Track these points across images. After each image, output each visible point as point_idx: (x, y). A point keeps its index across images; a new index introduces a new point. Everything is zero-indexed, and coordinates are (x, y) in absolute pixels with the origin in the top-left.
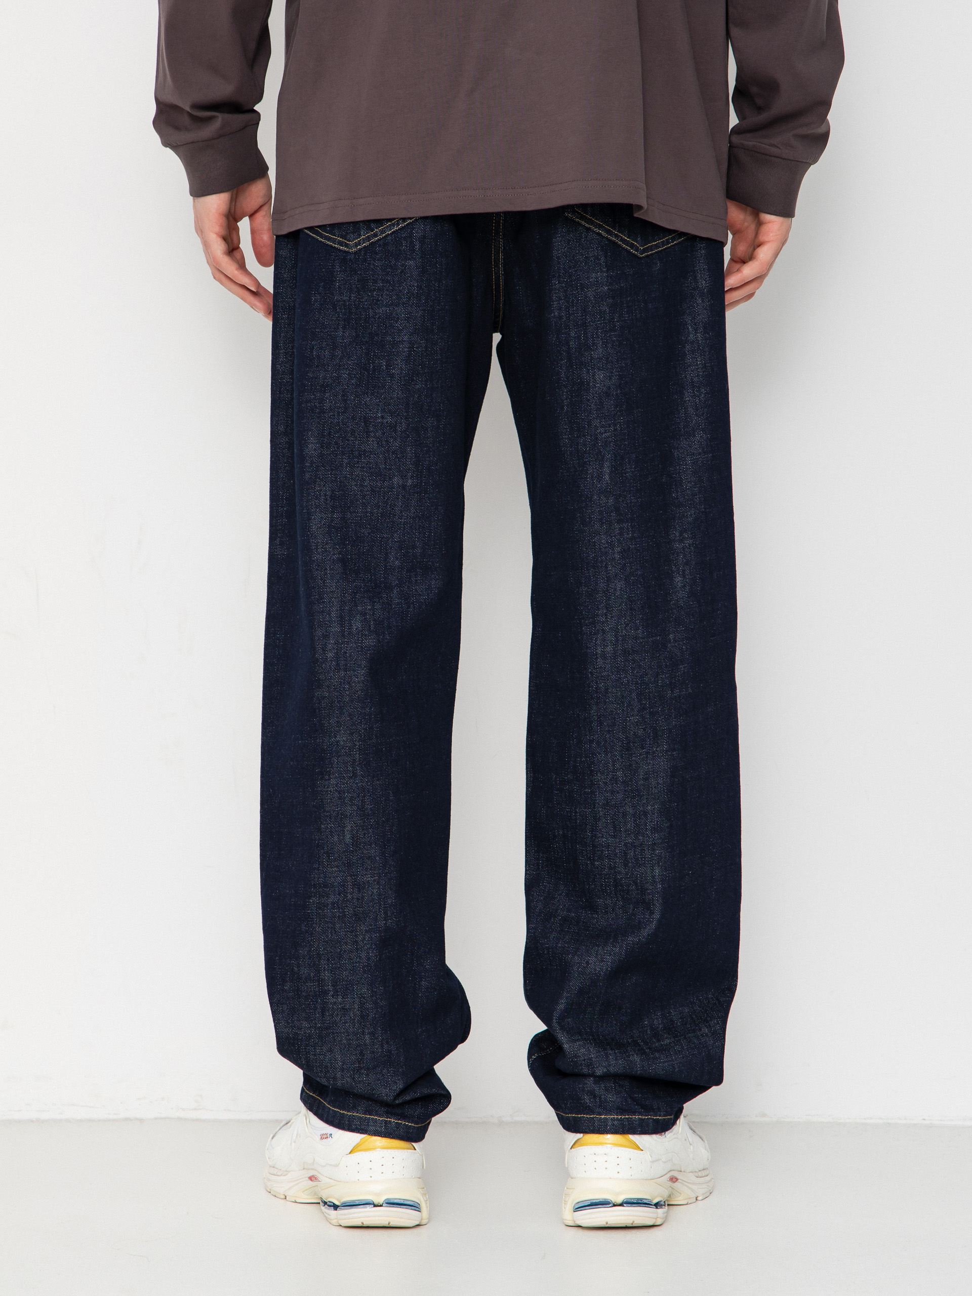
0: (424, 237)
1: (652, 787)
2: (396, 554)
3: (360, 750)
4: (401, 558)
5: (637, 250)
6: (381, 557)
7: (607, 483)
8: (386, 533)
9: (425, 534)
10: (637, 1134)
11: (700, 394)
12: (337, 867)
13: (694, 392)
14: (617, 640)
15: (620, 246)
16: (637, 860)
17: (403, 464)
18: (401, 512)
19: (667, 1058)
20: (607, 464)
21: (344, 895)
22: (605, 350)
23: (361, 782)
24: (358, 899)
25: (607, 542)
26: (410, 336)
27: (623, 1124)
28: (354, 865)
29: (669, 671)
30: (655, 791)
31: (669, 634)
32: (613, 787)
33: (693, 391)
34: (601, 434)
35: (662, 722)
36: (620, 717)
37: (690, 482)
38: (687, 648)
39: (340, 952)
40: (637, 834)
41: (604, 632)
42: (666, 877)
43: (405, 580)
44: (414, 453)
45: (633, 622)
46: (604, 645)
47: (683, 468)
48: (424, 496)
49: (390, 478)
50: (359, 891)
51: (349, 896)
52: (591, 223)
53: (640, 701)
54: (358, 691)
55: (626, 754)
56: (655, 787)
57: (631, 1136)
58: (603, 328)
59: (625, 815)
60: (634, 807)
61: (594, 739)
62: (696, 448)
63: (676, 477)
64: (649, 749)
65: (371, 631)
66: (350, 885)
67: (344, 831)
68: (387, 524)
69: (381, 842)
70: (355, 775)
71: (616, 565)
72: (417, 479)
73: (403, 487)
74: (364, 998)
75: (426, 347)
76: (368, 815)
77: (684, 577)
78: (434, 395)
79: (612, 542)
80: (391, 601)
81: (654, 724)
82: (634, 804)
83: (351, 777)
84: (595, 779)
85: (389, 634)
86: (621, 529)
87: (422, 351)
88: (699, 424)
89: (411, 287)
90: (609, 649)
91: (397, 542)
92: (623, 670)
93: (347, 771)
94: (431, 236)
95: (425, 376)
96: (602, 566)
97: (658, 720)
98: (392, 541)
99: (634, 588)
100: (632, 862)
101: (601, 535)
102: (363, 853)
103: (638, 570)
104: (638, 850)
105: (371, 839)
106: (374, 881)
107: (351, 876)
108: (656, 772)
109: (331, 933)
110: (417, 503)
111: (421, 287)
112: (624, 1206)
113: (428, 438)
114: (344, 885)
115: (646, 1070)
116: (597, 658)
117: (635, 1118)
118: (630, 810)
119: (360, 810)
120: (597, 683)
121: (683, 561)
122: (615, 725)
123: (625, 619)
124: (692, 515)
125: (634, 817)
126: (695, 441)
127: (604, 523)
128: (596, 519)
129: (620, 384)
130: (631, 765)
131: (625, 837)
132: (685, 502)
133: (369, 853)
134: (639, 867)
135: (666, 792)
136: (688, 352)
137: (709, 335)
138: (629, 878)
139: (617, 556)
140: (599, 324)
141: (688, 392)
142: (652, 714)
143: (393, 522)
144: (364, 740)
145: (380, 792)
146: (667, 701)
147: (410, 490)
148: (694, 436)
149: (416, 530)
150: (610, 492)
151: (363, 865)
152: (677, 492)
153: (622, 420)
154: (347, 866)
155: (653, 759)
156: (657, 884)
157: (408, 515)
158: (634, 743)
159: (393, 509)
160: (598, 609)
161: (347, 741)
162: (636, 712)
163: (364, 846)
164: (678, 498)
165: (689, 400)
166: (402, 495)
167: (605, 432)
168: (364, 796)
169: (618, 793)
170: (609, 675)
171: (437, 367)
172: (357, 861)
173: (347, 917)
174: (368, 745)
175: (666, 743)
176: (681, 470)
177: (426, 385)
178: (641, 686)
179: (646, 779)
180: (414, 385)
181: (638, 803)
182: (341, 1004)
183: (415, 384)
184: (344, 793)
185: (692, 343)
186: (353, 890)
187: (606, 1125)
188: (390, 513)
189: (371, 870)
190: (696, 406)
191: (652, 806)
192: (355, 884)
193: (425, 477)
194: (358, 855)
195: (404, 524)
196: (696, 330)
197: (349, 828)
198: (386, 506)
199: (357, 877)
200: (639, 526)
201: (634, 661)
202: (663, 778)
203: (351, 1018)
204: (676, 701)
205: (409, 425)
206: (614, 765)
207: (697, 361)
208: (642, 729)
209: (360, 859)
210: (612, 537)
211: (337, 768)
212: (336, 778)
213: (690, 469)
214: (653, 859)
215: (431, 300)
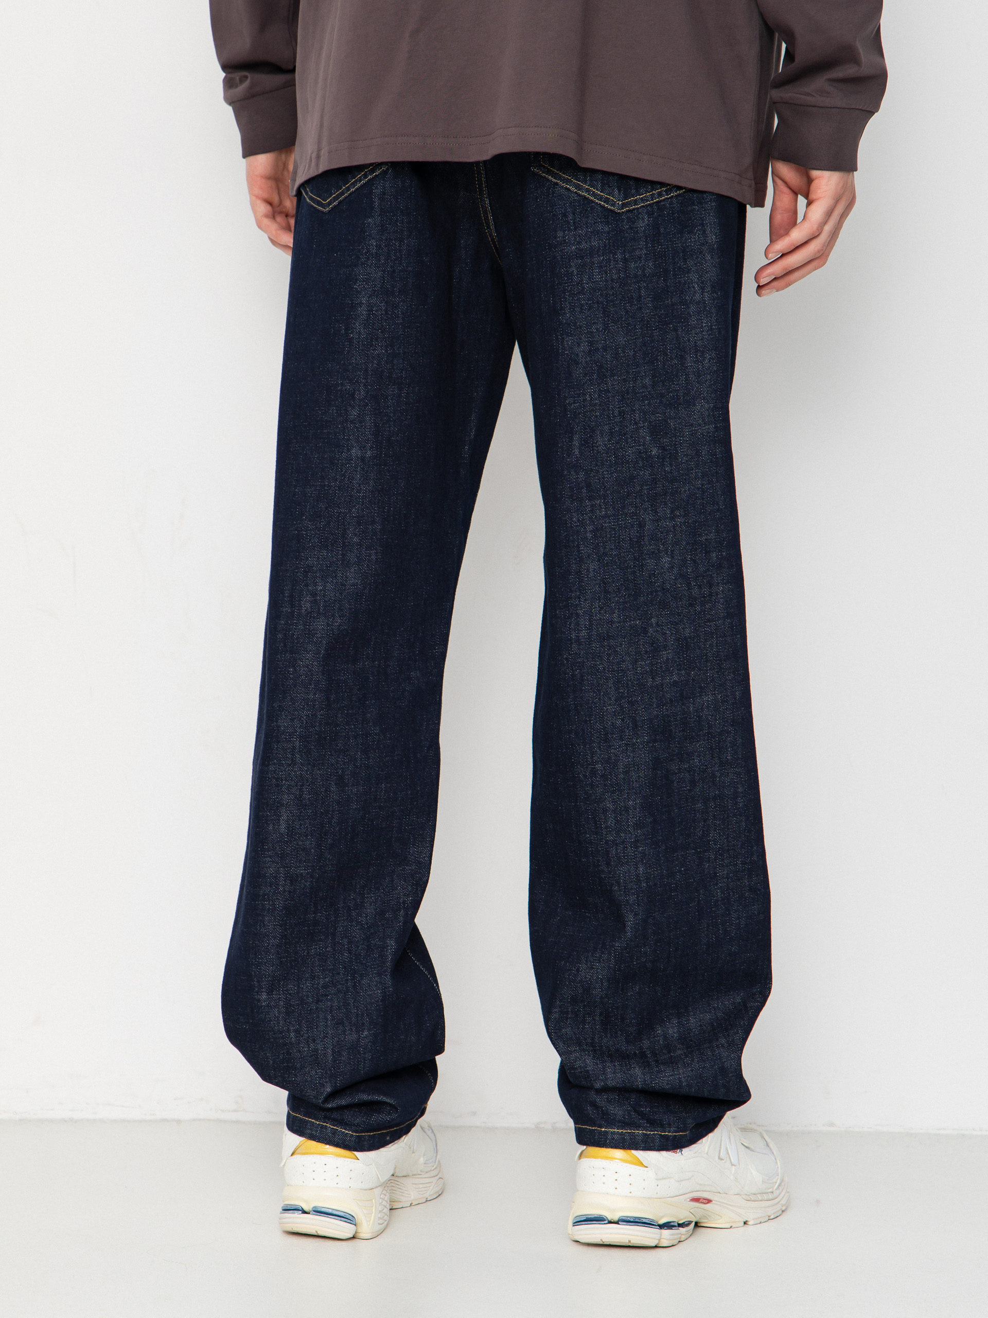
0: (384, 194)
1: (632, 781)
2: (355, 530)
3: (300, 736)
4: (360, 534)
5: (613, 205)
6: (339, 533)
7: (577, 457)
8: (344, 508)
9: (384, 508)
10: (640, 1150)
11: (704, 360)
12: (270, 857)
13: (697, 357)
14: (591, 625)
15: (592, 202)
16: (619, 858)
17: (362, 435)
18: (360, 486)
19: (673, 1071)
20: (576, 437)
21: (275, 887)
22: (573, 314)
23: (300, 770)
24: (290, 892)
25: (579, 521)
26: (369, 298)
27: (624, 1139)
28: (287, 856)
29: (650, 657)
30: (636, 785)
31: (650, 619)
32: (592, 781)
33: (696, 355)
34: (570, 404)
35: (642, 712)
36: (597, 707)
37: (687, 455)
38: (672, 633)
39: (268, 946)
40: (618, 831)
41: (577, 615)
42: (651, 874)
43: (365, 558)
44: (373, 423)
45: (608, 606)
46: (578, 630)
47: (680, 440)
48: (384, 468)
49: (348, 449)
50: (292, 883)
51: (281, 889)
52: (560, 178)
53: (617, 689)
54: (302, 676)
55: (604, 746)
56: (636, 781)
57: (634, 1152)
58: (570, 291)
59: (605, 811)
60: (614, 802)
61: (572, 730)
62: (695, 419)
63: (670, 450)
64: (629, 741)
65: (320, 614)
66: (283, 877)
67: (279, 820)
68: (345, 499)
69: (318, 834)
70: (294, 763)
71: (589, 544)
72: (377, 450)
73: (362, 459)
74: (290, 994)
75: (386, 310)
76: (306, 806)
77: (673, 557)
78: (395, 362)
79: (584, 520)
80: (346, 580)
81: (633, 714)
82: (614, 799)
83: (290, 765)
84: (575, 771)
85: (340, 617)
86: (592, 506)
87: (382, 314)
88: (700, 392)
89: (370, 246)
90: (584, 633)
91: (356, 517)
92: (598, 656)
93: (287, 757)
94: (391, 192)
95: (385, 341)
96: (574, 546)
97: (637, 710)
98: (350, 517)
99: (608, 569)
100: (614, 861)
101: (572, 512)
102: (298, 844)
103: (612, 549)
104: (620, 847)
105: (307, 830)
106: (308, 873)
107: (284, 867)
108: (637, 765)
109: (260, 925)
110: (377, 476)
111: (380, 246)
112: (619, 1224)
113: (388, 407)
114: (276, 877)
115: (649, 1085)
116: (572, 643)
117: (639, 1133)
118: (610, 806)
119: (298, 799)
120: (572, 670)
121: (672, 540)
122: (592, 715)
123: (599, 602)
124: (686, 491)
125: (615, 813)
126: (695, 410)
127: (574, 500)
128: (567, 495)
129: (590, 351)
130: (610, 758)
131: (606, 835)
132: (680, 477)
133: (304, 844)
134: (622, 865)
135: (648, 786)
136: (693, 313)
137: (717, 294)
138: (612, 877)
139: (589, 535)
140: (566, 286)
141: (691, 357)
142: (631, 703)
143: (351, 496)
144: (305, 727)
145: (320, 782)
146: (648, 689)
147: (369, 462)
148: (694, 405)
149: (375, 504)
150: (580, 466)
151: (297, 857)
152: (671, 465)
153: (592, 389)
154: (281, 857)
155: (633, 751)
156: (641, 883)
157: (367, 488)
158: (613, 734)
159: (351, 482)
160: (571, 591)
161: (288, 726)
162: (613, 702)
163: (299, 837)
164: (671, 473)
165: (691, 366)
166: (361, 468)
167: (574, 403)
168: (302, 786)
169: (597, 787)
170: (584, 662)
171: (399, 332)
172: (292, 852)
173: (278, 910)
174: (309, 733)
175: (647, 734)
176: (677, 441)
177: (386, 351)
178: (618, 674)
179: (626, 773)
180: (373, 350)
181: (619, 799)
182: (265, 1001)
183: (375, 349)
184: (282, 780)
185: (698, 303)
186: (285, 882)
187: (606, 1138)
188: (348, 487)
189: (305, 862)
190: (698, 372)
191: (634, 801)
192: (288, 876)
193: (384, 448)
194: (292, 846)
195: (362, 499)
196: (703, 289)
197: (284, 817)
198: (344, 478)
199: (291, 869)
200: (614, 502)
201: (610, 647)
202: (645, 772)
203: (275, 1015)
204: (658, 690)
205: (367, 392)
206: (592, 757)
207: (702, 322)
208: (620, 719)
209: (294, 850)
210: (583, 514)
211: (276, 754)
212: (274, 764)
213: (687, 441)
214: (636, 857)
215: (391, 261)
